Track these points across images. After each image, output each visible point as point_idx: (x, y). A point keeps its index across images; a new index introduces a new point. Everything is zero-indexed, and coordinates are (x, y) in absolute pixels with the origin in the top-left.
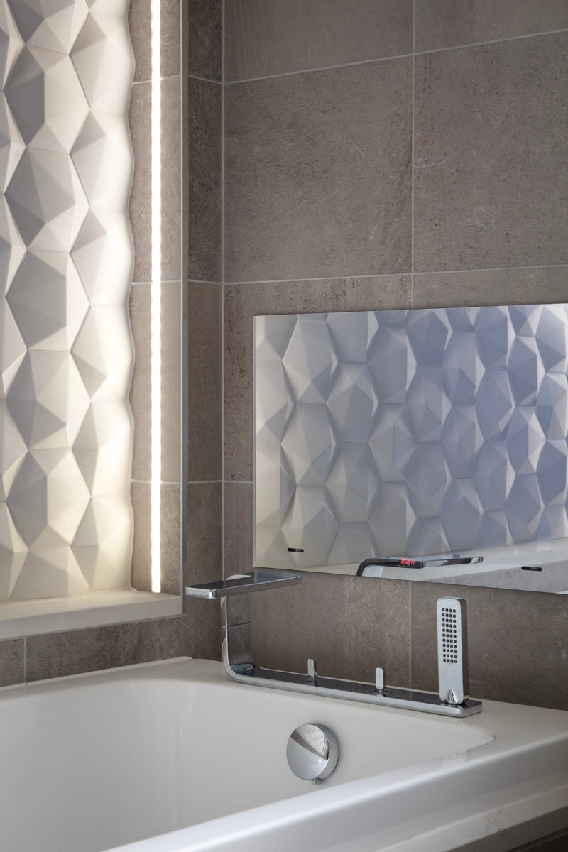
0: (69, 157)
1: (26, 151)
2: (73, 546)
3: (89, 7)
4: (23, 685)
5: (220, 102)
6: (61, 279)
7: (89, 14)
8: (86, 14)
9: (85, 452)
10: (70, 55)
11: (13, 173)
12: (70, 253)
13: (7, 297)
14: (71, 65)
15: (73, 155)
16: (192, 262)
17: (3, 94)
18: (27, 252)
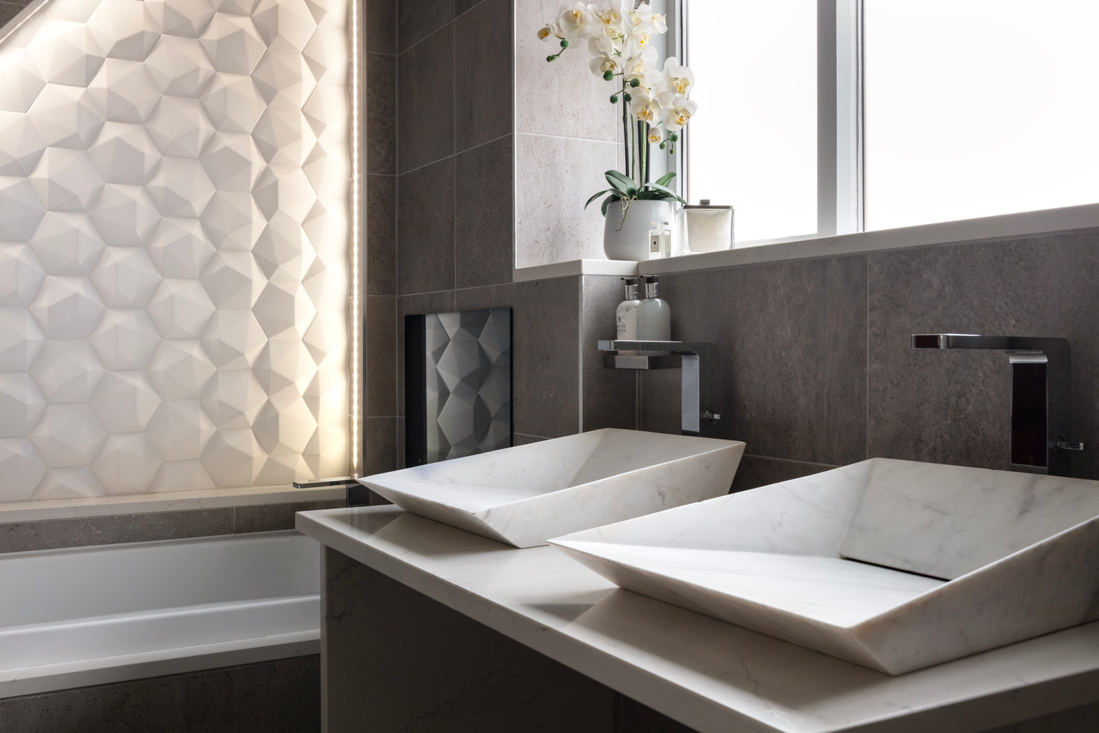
0: (301, 227)
1: (267, 226)
2: (303, 455)
3: (317, 138)
4: (233, 535)
5: (395, 187)
6: (291, 299)
7: (317, 143)
8: (314, 143)
9: (312, 399)
10: (302, 168)
11: (257, 239)
12: (302, 282)
13: (253, 310)
14: (304, 174)
15: (304, 225)
16: (370, 284)
17: (251, 196)
18: (268, 284)
